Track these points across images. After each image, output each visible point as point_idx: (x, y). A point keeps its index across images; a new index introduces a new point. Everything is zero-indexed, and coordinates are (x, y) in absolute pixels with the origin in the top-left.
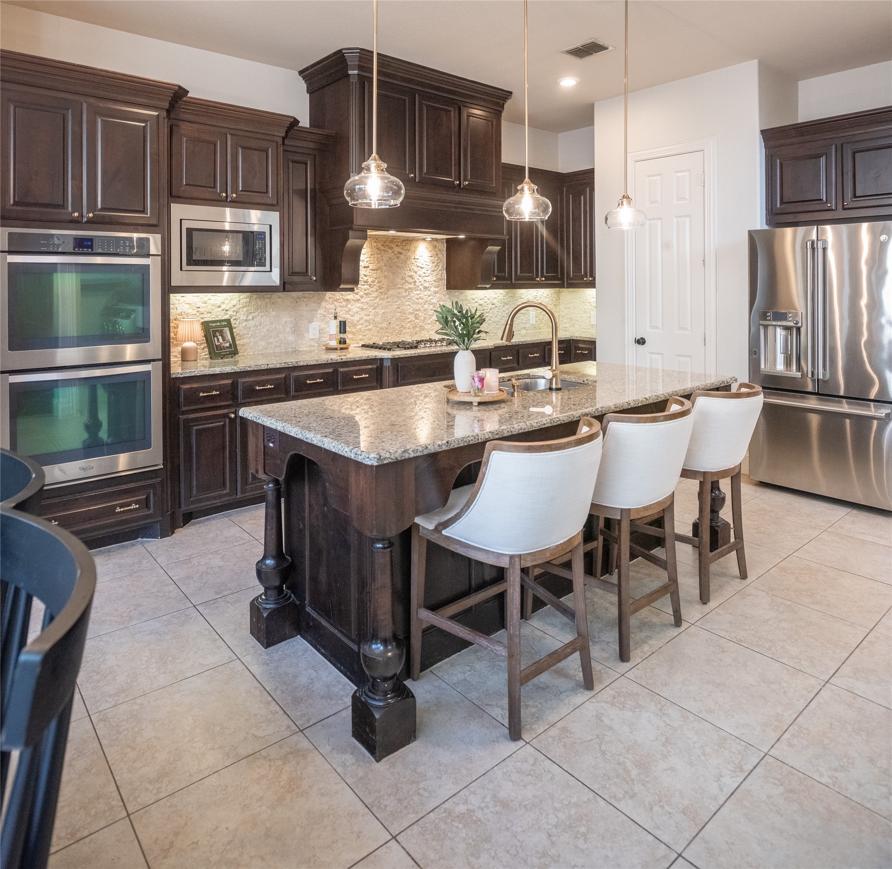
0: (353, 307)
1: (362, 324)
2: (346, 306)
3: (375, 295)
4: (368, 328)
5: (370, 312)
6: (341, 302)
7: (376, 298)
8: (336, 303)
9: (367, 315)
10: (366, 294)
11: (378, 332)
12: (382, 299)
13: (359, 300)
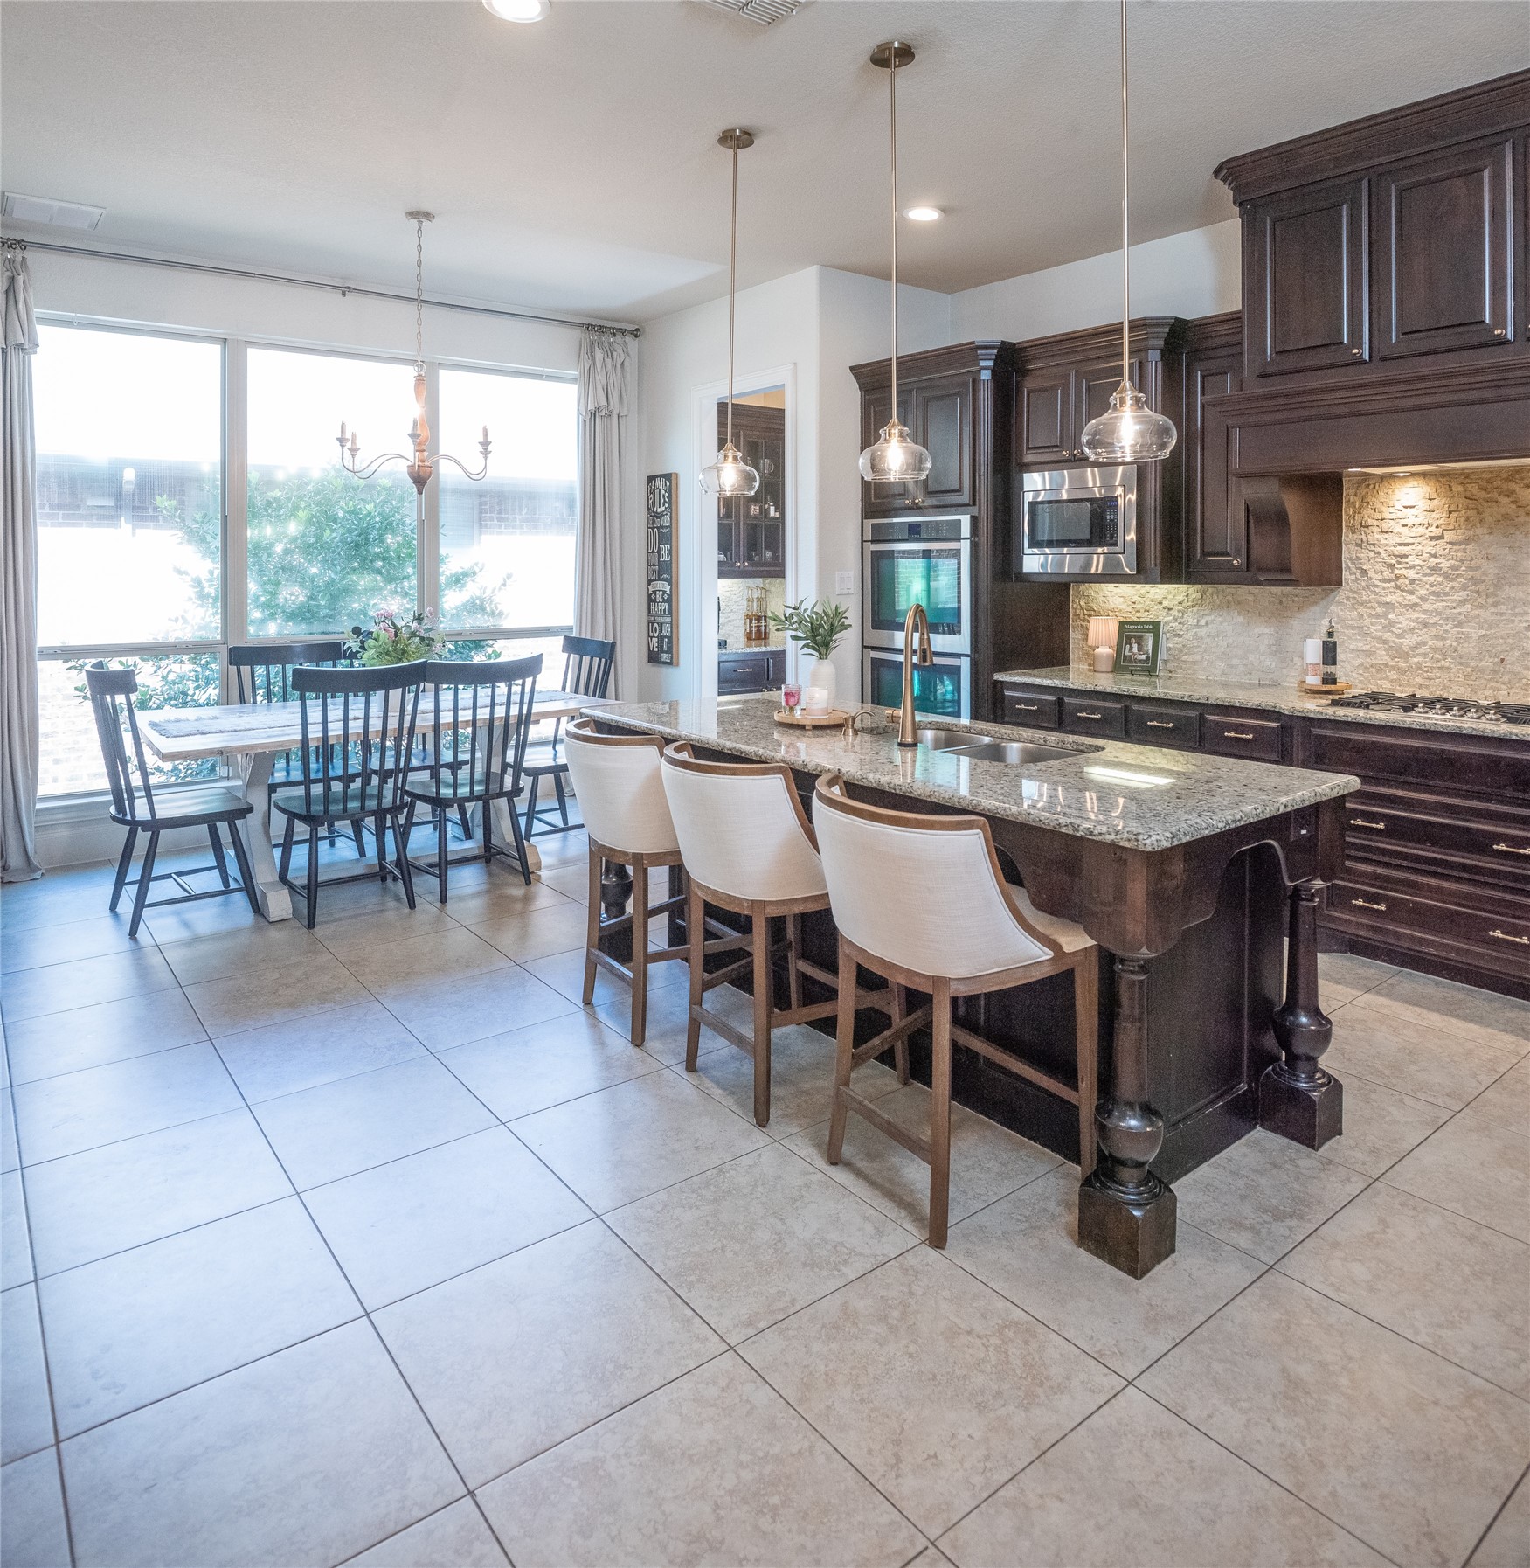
0: (1401, 619)
1: (1424, 655)
2: (1386, 617)
3: (1461, 595)
4: (1439, 664)
5: (1446, 631)
6: (1371, 607)
7: (1463, 602)
8: (1360, 609)
9: (1436, 637)
10: (1437, 594)
11: (1467, 676)
12: (1481, 606)
13: (1416, 605)
